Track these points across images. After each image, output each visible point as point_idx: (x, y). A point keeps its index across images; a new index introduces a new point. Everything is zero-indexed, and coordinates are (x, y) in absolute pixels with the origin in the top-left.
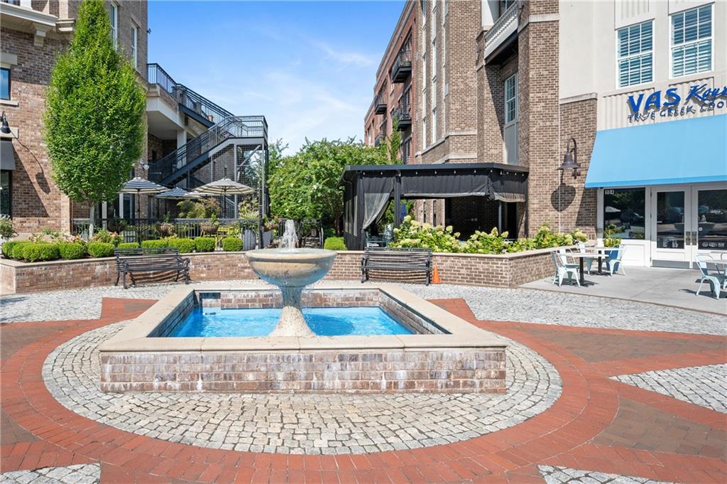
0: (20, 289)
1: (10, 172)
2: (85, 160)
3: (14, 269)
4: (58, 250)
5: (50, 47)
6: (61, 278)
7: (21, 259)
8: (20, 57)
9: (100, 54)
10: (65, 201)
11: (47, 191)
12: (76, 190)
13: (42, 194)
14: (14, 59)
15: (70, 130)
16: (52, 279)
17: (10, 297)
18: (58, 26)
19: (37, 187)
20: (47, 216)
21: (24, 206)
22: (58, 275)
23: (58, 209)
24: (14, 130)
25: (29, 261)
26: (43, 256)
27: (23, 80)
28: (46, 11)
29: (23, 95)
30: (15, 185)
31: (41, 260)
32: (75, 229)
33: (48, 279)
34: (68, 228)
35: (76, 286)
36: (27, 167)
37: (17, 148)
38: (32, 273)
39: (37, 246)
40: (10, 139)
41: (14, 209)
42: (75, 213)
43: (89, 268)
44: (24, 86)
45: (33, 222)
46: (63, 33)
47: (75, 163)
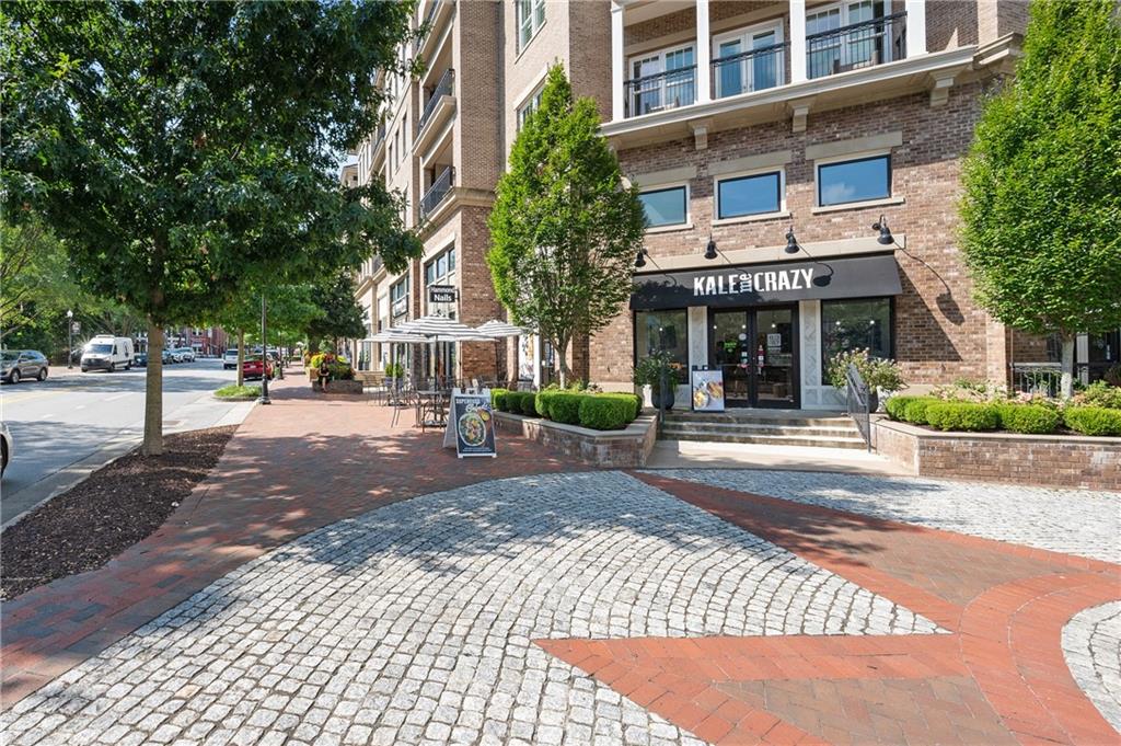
0: (925, 470)
1: (892, 298)
2: (1055, 261)
3: (917, 440)
4: (998, 417)
5: (960, 99)
6: (1007, 464)
7: (924, 424)
8: (908, 131)
9: (1092, 59)
10: (996, 333)
11: (959, 320)
12: (1029, 315)
13: (947, 326)
14: (896, 138)
15: (1018, 214)
16: (989, 463)
17: (911, 481)
18: (977, 59)
19: (939, 316)
20: (958, 359)
21: (916, 345)
22: (1001, 457)
23: (981, 347)
24: (898, 239)
25: (938, 428)
26: (966, 423)
27: (913, 163)
28: (953, 46)
29: (912, 184)
30: (900, 315)
31: (964, 430)
32: (1017, 381)
33: (978, 460)
34: (1003, 377)
35: (1043, 482)
36: (920, 288)
37: (902, 263)
38: (948, 449)
39: (955, 408)
40: (892, 252)
41: (899, 350)
42: (1015, 352)
43: (1074, 454)
44: (914, 171)
45: (932, 369)
46: (987, 66)
47: (1031, 269)
